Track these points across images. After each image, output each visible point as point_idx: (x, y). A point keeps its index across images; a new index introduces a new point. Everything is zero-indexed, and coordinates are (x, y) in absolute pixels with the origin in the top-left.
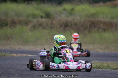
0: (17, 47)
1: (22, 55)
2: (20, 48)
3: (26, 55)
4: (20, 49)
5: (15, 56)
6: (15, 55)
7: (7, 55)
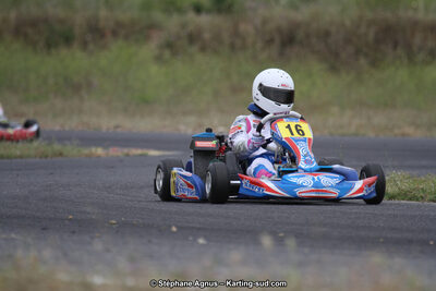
0: (106, 123)
1: (126, 151)
2: (117, 127)
3: (139, 152)
4: (119, 130)
5: (99, 157)
6: (100, 151)
7: (71, 150)
